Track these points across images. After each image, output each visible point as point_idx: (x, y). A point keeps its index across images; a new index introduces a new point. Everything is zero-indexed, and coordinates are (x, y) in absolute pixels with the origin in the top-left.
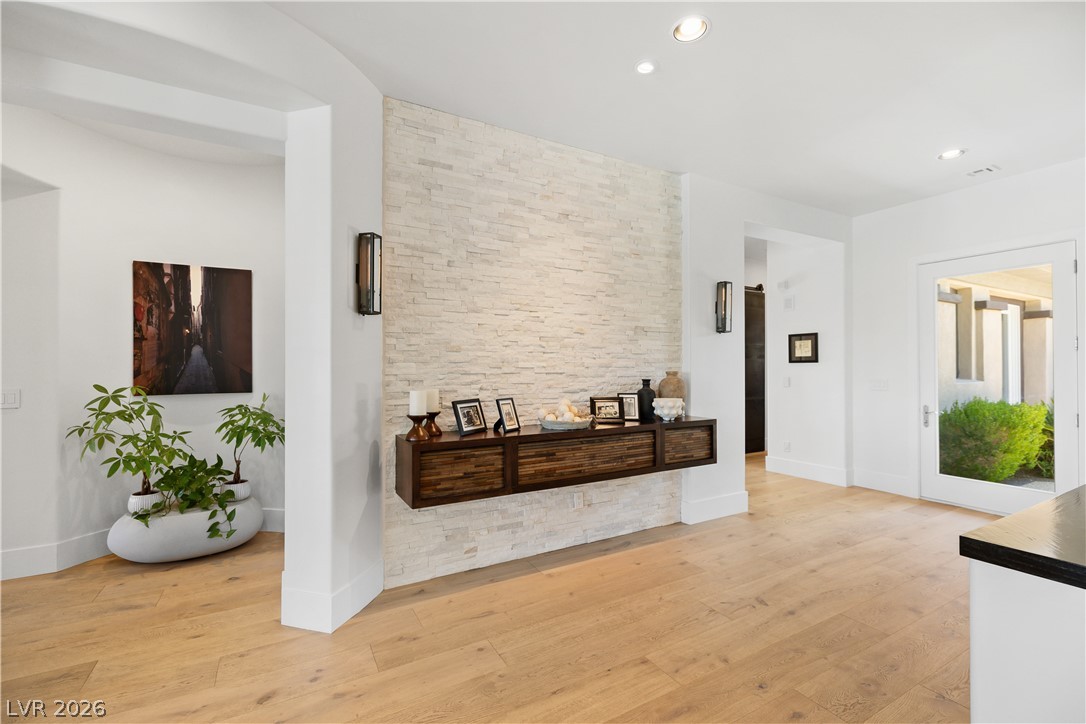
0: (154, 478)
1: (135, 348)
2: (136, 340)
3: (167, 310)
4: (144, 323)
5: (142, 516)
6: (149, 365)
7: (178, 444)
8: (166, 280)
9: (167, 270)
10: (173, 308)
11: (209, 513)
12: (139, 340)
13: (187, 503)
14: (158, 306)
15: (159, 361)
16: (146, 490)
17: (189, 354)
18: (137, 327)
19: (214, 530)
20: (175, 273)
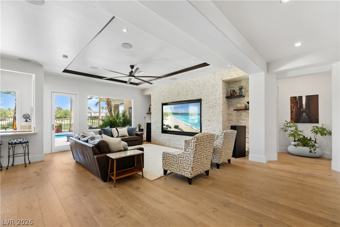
0: (296, 139)
1: (291, 114)
2: (291, 112)
3: (297, 106)
4: (293, 109)
5: (295, 145)
6: (294, 117)
7: (301, 133)
8: (297, 100)
9: (297, 98)
10: (299, 105)
11: (309, 148)
12: (292, 112)
13: (304, 145)
14: (296, 105)
15: (296, 116)
16: (295, 141)
17: (302, 115)
18: (291, 110)
19: (311, 152)
20: (299, 98)
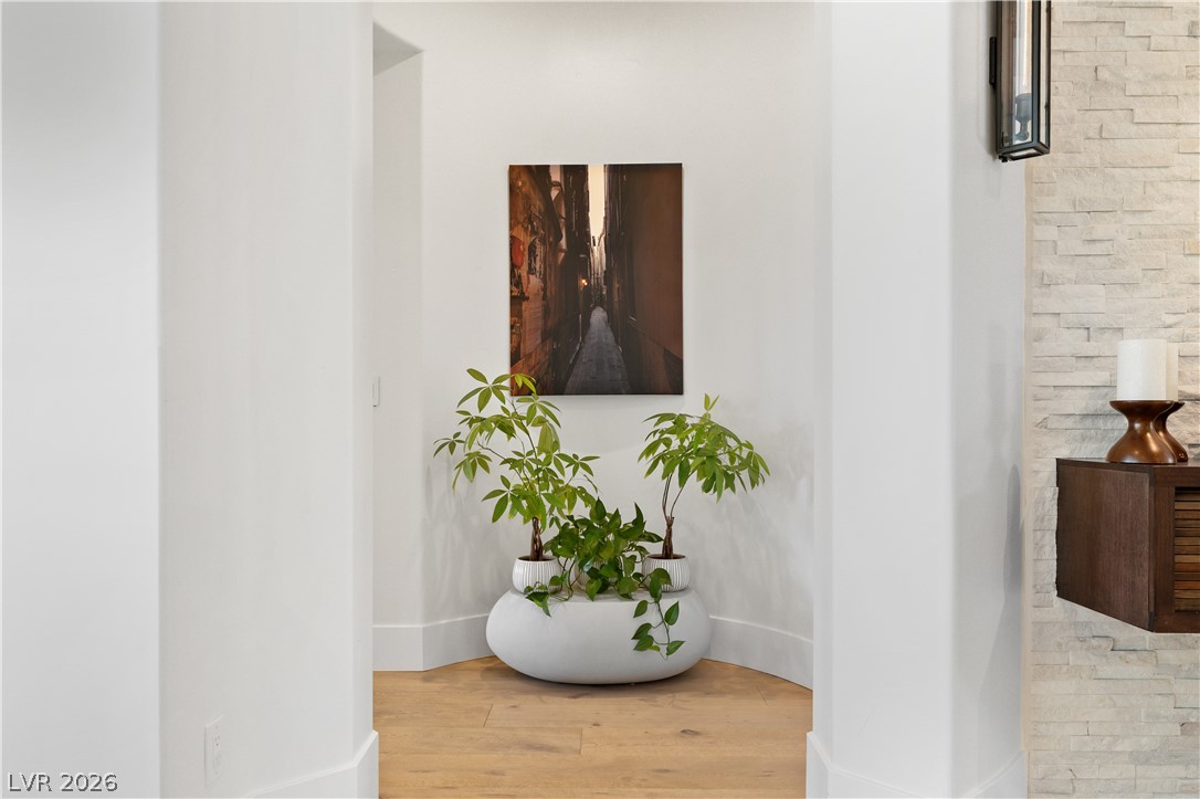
1: (512, 314)
2: (512, 298)
3: (555, 256)
4: (523, 271)
6: (532, 343)
8: (554, 193)
9: (556, 177)
10: (563, 242)
12: (517, 301)
13: (598, 583)
14: (543, 241)
15: (546, 335)
16: (537, 553)
17: (587, 324)
18: (515, 280)
20: (566, 179)
